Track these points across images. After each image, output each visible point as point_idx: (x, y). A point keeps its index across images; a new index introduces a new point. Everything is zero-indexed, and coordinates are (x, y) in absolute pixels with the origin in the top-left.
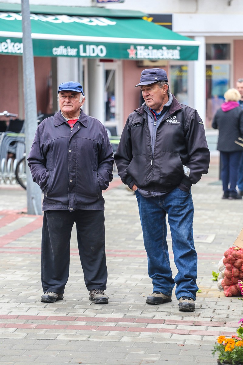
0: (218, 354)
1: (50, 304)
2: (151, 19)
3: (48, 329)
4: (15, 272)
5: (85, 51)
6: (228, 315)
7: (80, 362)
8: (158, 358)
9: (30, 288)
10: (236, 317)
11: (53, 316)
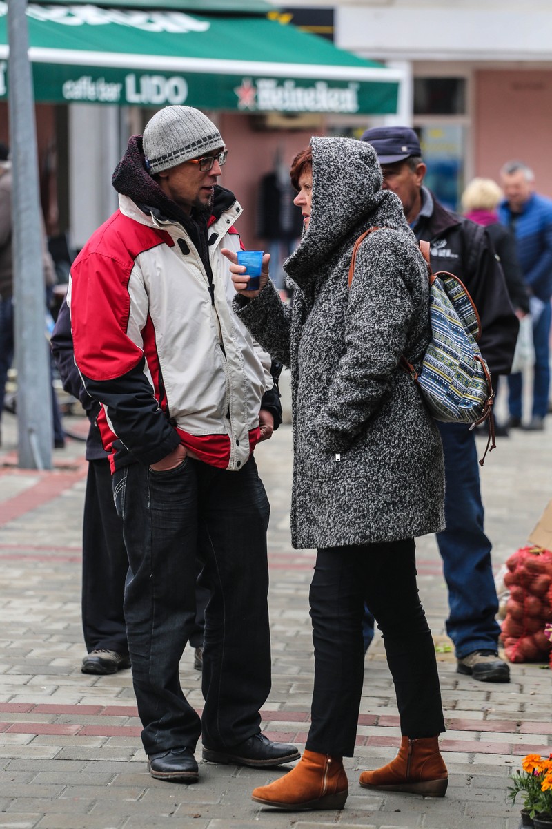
0: (522, 797)
1: (105, 677)
2: (285, 19)
3: (109, 736)
4: (9, 602)
5: (138, 90)
6: (522, 705)
7: (196, 813)
8: (376, 805)
9: (51, 640)
10: (542, 710)
11: (114, 705)
